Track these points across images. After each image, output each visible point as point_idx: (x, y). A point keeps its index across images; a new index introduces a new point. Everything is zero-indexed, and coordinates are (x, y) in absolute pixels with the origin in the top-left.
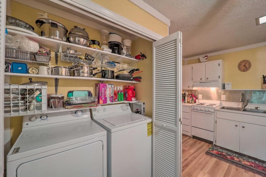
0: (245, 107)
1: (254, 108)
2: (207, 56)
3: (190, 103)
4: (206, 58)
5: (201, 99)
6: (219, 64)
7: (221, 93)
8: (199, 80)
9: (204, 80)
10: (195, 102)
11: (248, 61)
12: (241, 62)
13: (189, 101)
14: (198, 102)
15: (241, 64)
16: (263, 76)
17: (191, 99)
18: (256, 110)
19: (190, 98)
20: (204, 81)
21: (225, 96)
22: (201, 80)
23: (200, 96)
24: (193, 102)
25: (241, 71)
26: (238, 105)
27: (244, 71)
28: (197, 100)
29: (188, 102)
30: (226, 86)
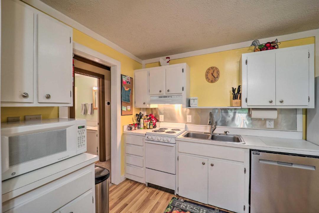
0: (213, 132)
1: (223, 132)
2: (169, 58)
3: (148, 129)
4: (168, 60)
5: (163, 122)
6: (183, 69)
7: (186, 112)
8: (158, 93)
9: (164, 93)
10: (155, 126)
11: (216, 68)
12: (209, 69)
13: (145, 125)
14: (159, 125)
15: (208, 73)
16: (233, 88)
17: (148, 123)
18: (225, 135)
19: (148, 121)
20: (165, 95)
21: (191, 116)
22: (161, 93)
23: (161, 117)
24: (152, 127)
25: (208, 81)
26: (206, 129)
27: (212, 82)
28: (157, 124)
29: (144, 127)
30: (191, 102)
